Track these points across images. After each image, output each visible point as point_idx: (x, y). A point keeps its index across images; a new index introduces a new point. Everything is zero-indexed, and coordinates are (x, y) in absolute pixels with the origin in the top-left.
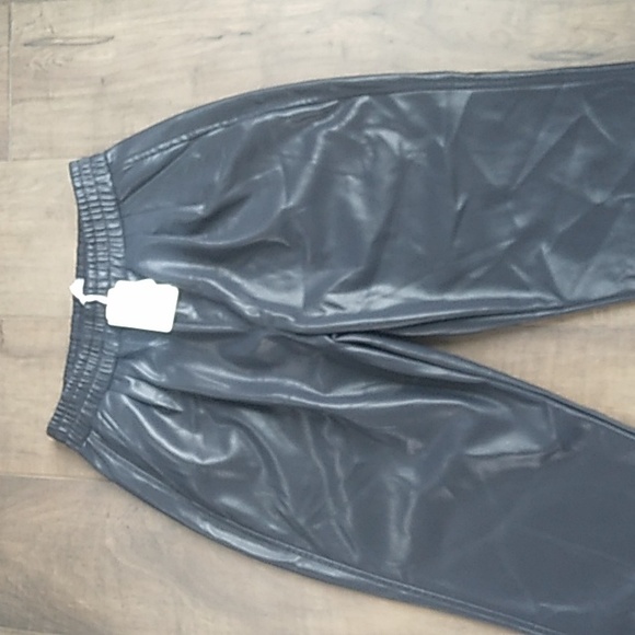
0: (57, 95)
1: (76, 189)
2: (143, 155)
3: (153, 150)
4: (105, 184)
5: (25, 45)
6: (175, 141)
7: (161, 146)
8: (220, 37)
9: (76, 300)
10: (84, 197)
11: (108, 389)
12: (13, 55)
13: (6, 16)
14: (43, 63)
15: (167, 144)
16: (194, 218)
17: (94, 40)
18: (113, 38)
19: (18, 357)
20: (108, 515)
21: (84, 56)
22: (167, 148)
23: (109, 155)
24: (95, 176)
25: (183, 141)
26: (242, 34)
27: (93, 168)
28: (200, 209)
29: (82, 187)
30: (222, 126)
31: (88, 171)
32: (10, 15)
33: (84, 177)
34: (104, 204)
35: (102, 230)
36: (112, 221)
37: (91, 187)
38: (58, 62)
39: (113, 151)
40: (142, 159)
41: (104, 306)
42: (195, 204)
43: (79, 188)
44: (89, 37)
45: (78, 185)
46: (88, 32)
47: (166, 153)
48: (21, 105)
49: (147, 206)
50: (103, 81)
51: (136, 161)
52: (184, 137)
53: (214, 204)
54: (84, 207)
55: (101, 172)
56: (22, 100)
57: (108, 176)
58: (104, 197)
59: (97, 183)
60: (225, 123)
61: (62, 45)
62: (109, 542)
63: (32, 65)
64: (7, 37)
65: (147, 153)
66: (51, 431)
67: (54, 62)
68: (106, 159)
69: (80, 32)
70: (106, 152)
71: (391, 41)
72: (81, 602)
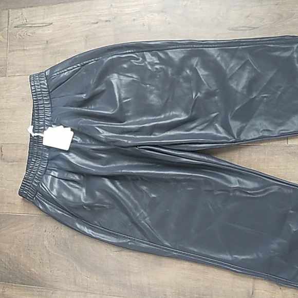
0: (28, 48)
1: (31, 86)
2: (61, 72)
3: (65, 70)
4: (44, 84)
5: (15, 27)
6: (75, 67)
7: (69, 69)
8: (97, 23)
9: (31, 135)
10: (35, 89)
11: (45, 174)
12: (10, 31)
13: (7, 15)
14: (22, 35)
15: (72, 68)
16: (81, 100)
17: (44, 25)
18: (52, 24)
19: (8, 162)
20: (46, 231)
21: (39, 31)
22: (72, 69)
23: (47, 73)
24: (40, 81)
25: (78, 66)
26: (106, 21)
27: (39, 78)
28: (84, 96)
29: (34, 85)
30: (95, 60)
31: (38, 79)
32: (9, 14)
33: (35, 81)
34: (43, 93)
35: (42, 104)
36: (46, 100)
37: (38, 85)
38: (28, 34)
39: (49, 71)
40: (60, 74)
41: (42, 138)
42: (82, 93)
43: (33, 86)
44: (42, 24)
45: (33, 84)
46: (42, 21)
47: (70, 71)
48: (12, 53)
49: (62, 95)
50: (47, 42)
51: (58, 74)
52: (79, 65)
53: (90, 94)
54: (35, 94)
55: (43, 79)
56: (13, 51)
57: (46, 81)
58: (43, 90)
59: (41, 84)
60: (96, 59)
61: (30, 27)
62: (46, 243)
63: (17, 36)
64: (7, 24)
65: (63, 71)
66: (20, 194)
67: (27, 34)
68: (45, 74)
69: (38, 22)
70: (46, 71)
71: (169, 23)
72: (33, 270)
